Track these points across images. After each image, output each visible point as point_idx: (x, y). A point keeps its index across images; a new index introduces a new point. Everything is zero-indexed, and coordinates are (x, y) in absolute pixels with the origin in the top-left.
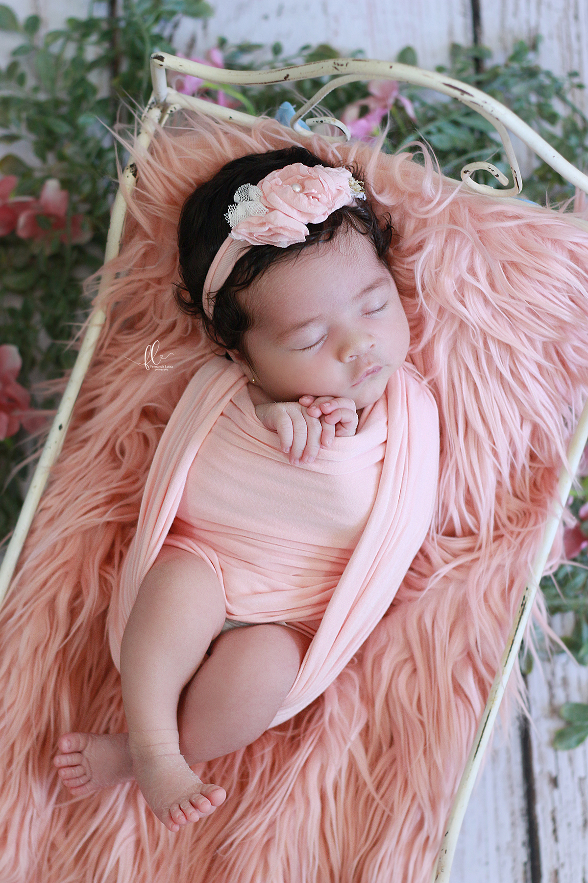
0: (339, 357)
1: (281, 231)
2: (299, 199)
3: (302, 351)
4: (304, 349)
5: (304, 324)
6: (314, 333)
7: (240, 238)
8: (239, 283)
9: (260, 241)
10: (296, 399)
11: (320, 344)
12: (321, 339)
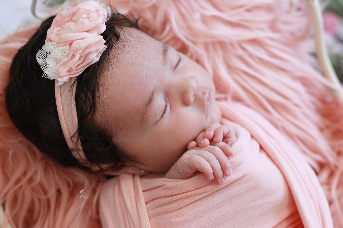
0: (185, 103)
1: (88, 50)
2: (82, 23)
3: (162, 118)
4: (162, 115)
5: (151, 100)
6: (159, 101)
7: (66, 79)
8: (89, 110)
9: (80, 70)
10: (185, 149)
11: (169, 105)
12: (166, 102)
